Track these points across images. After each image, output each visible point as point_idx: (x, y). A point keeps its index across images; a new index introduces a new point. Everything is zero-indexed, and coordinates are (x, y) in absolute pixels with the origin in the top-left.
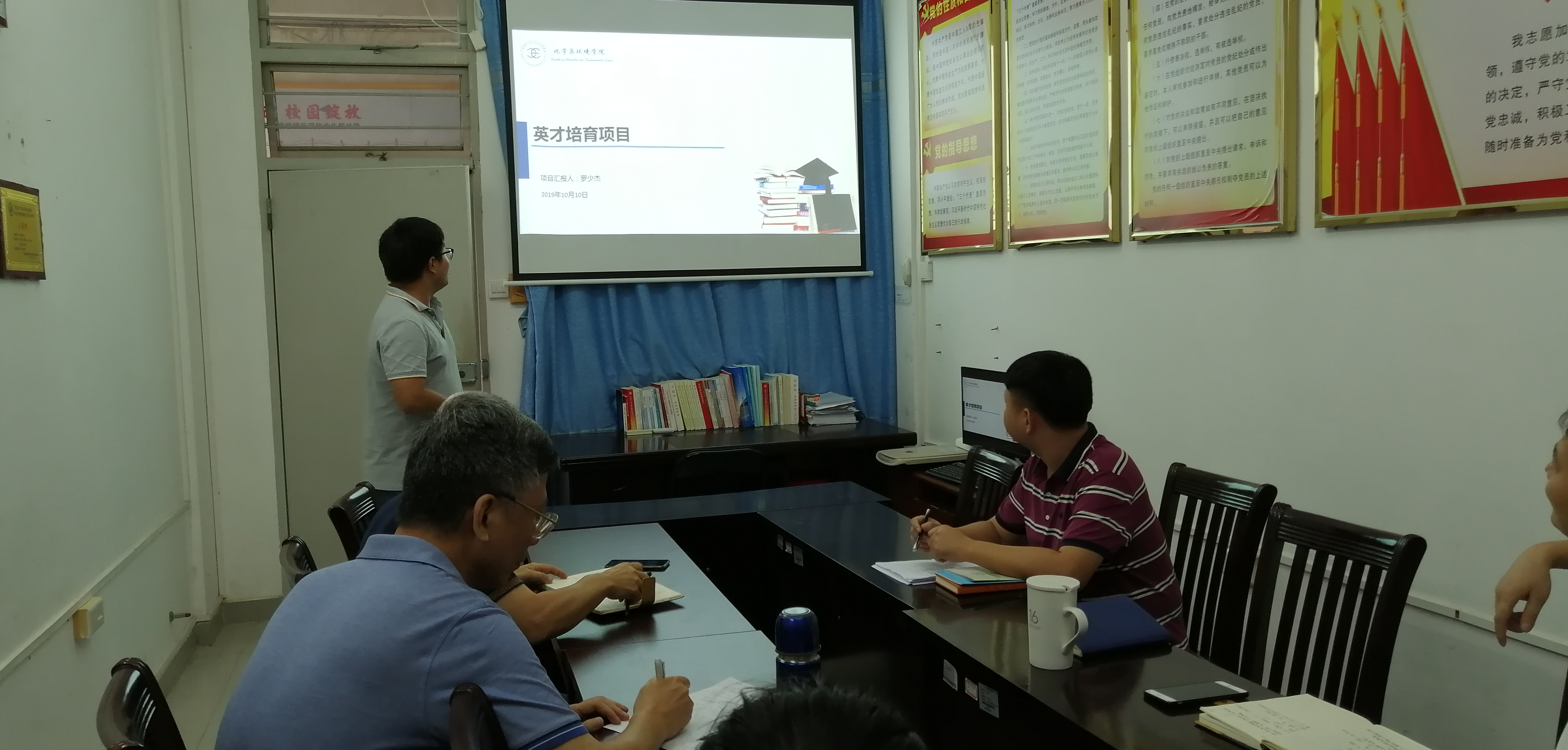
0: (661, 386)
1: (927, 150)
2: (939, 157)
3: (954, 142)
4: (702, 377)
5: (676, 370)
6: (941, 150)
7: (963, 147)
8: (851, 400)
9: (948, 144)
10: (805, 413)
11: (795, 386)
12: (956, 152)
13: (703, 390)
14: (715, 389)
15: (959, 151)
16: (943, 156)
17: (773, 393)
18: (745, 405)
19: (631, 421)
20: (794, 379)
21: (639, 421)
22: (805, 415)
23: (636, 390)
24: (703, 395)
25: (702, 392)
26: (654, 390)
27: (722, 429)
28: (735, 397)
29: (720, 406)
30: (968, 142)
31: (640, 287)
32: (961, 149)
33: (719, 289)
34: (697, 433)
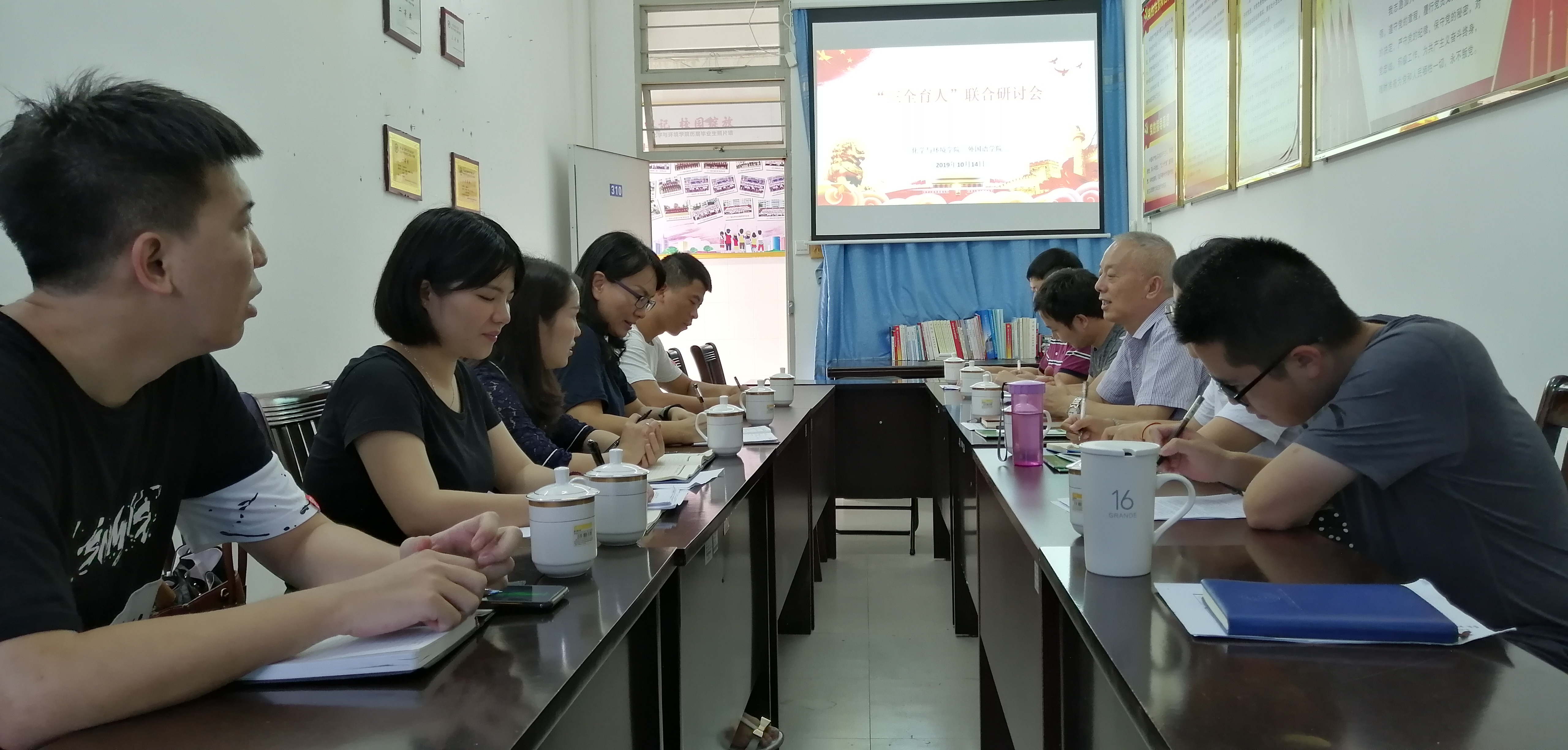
0: (923, 325)
1: (1146, 129)
2: (1152, 134)
4: (957, 319)
5: (938, 313)
6: (1153, 128)
11: (1033, 326)
13: (956, 328)
14: (966, 329)
16: (1154, 132)
17: (1015, 332)
18: (990, 342)
19: (898, 350)
21: (903, 350)
23: (906, 328)
24: (956, 332)
25: (955, 329)
26: (917, 327)
29: (970, 341)
31: (908, 246)
33: (975, 248)
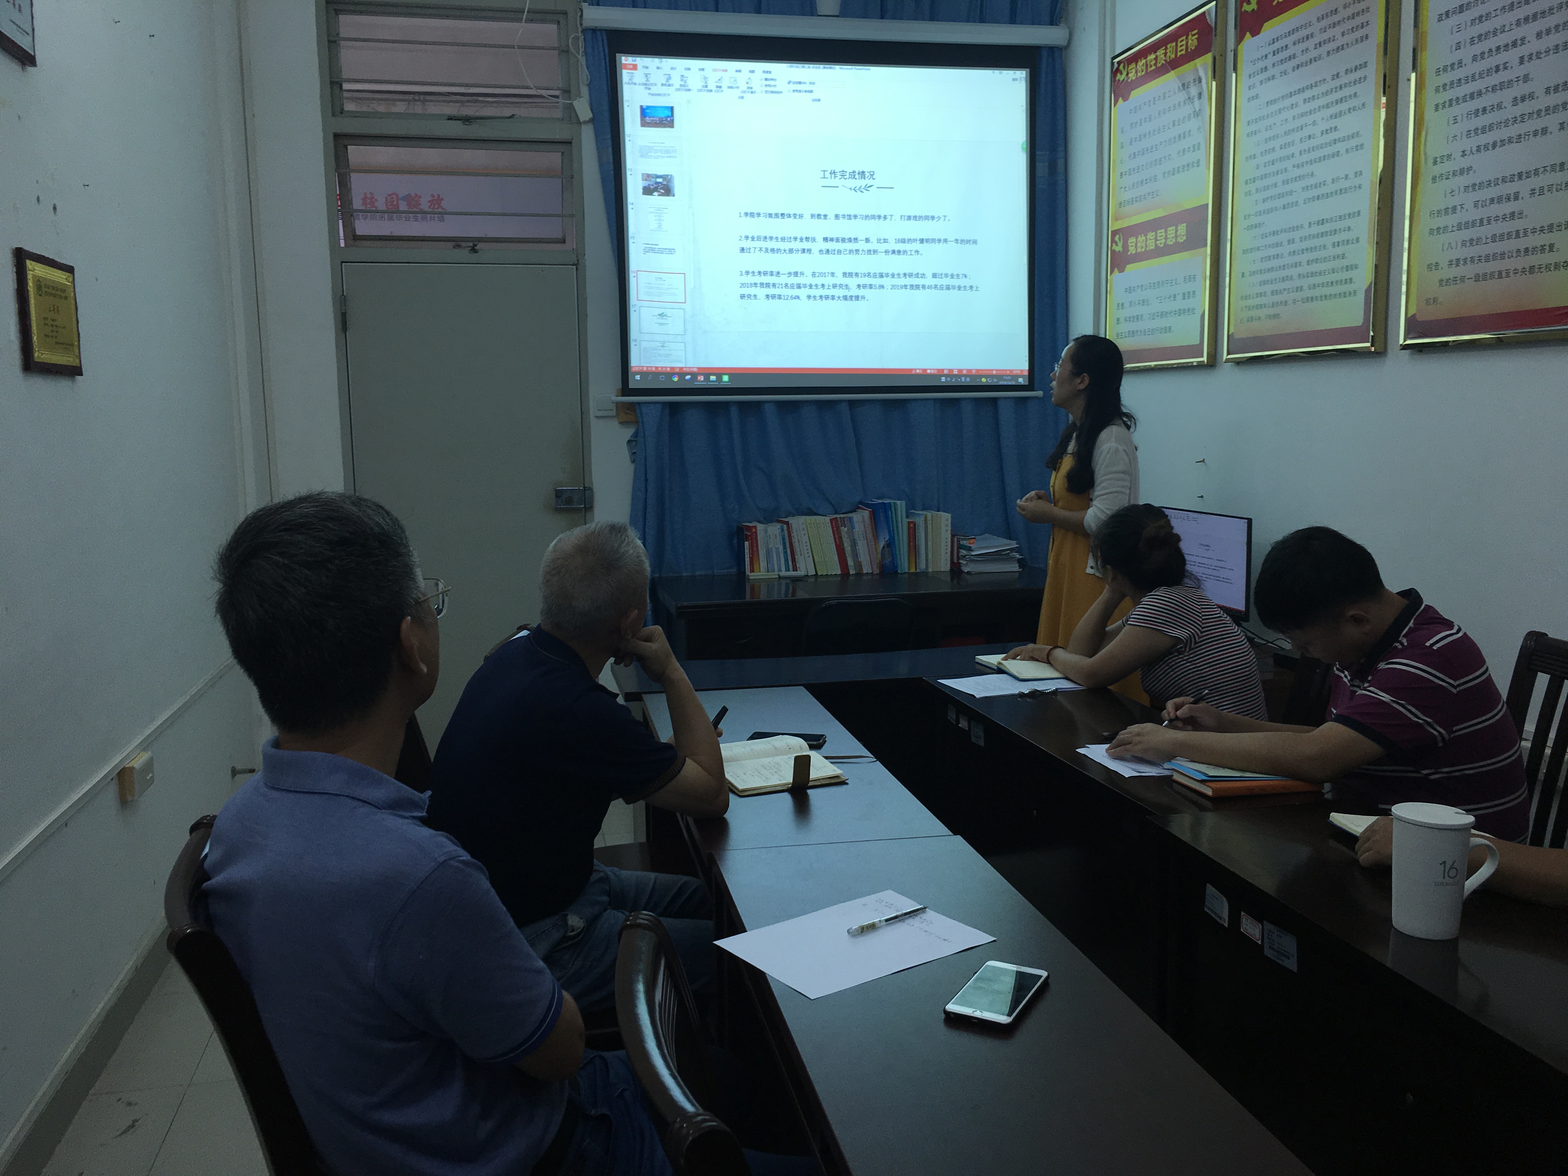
0: (790, 523)
1: (1117, 245)
2: (1134, 252)
3: (1154, 233)
4: (836, 513)
5: (807, 504)
6: (1136, 244)
7: (1166, 238)
8: (1014, 544)
9: (1146, 235)
10: (958, 559)
11: (947, 526)
12: (1156, 245)
13: (838, 528)
14: (853, 528)
15: (1161, 244)
16: (1139, 250)
17: (921, 534)
18: (887, 547)
19: (754, 562)
20: (945, 518)
21: (763, 564)
22: (958, 560)
23: (760, 527)
24: (838, 534)
25: (837, 530)
26: (781, 526)
27: (859, 574)
28: (876, 536)
29: (857, 547)
30: (1174, 231)
31: (766, 406)
32: (1164, 241)
33: (859, 410)
34: (830, 579)
